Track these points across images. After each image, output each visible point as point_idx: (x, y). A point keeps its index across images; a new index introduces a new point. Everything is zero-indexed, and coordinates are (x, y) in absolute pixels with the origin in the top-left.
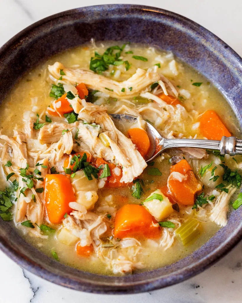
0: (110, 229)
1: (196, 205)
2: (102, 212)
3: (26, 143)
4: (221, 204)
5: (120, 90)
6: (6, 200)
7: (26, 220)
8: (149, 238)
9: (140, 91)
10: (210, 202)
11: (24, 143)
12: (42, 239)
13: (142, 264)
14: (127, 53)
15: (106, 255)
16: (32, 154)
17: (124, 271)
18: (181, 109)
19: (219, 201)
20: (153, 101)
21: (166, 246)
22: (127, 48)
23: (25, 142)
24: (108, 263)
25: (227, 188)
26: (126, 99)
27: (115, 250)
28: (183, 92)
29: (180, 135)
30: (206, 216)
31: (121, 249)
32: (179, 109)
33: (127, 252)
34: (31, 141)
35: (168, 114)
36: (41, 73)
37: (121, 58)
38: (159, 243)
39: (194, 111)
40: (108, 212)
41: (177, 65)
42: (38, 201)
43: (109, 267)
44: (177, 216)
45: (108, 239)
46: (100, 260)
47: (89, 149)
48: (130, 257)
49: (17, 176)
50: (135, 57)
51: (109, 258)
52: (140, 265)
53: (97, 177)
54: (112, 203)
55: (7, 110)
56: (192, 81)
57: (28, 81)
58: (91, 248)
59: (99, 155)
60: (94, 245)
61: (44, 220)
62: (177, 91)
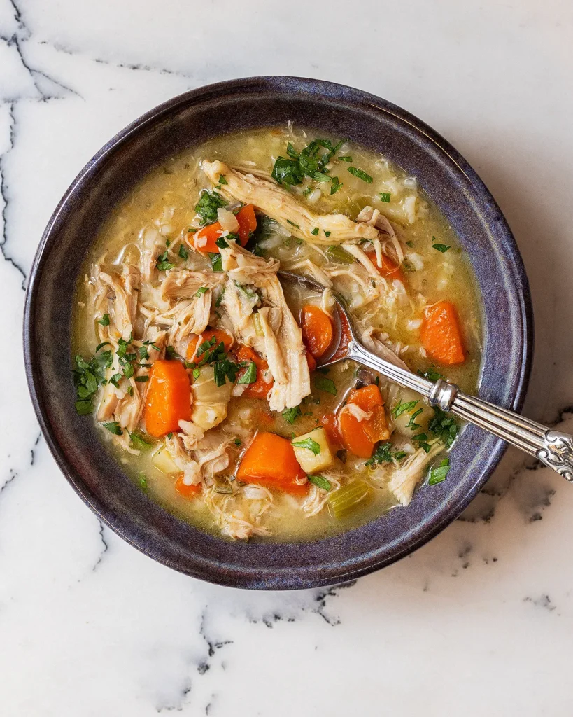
0: (232, 464)
1: (374, 460)
2: (229, 434)
3: (138, 291)
4: (411, 468)
5: (312, 230)
6: (89, 378)
7: (112, 421)
8: (288, 493)
9: (343, 241)
10: (395, 461)
11: (135, 292)
12: (130, 454)
13: (267, 530)
14: (341, 159)
15: (217, 503)
16: (144, 311)
17: (236, 537)
18: (400, 291)
19: (409, 463)
20: (358, 262)
21: (310, 512)
22: (344, 150)
23: (137, 289)
24: (218, 516)
25: (430, 443)
26: (316, 245)
27: (232, 499)
28: (414, 257)
29: (385, 336)
30: (383, 480)
31: (242, 498)
32: (396, 290)
33: (249, 506)
34: (147, 288)
35: (376, 293)
36: (190, 163)
37: (328, 167)
38: (300, 505)
39: (420, 296)
40: (238, 435)
41: (417, 203)
42: (136, 396)
43: (217, 523)
44: (339, 469)
45: (227, 478)
46: (207, 508)
47: (232, 329)
48: (252, 516)
49: (113, 346)
50: (352, 170)
51: (221, 508)
52: (263, 531)
53: (234, 380)
54: (247, 422)
55: (121, 220)
56: (434, 238)
57: (167, 172)
58: (198, 488)
59: (245, 342)
60: (203, 484)
61: (139, 424)
62: (404, 254)
